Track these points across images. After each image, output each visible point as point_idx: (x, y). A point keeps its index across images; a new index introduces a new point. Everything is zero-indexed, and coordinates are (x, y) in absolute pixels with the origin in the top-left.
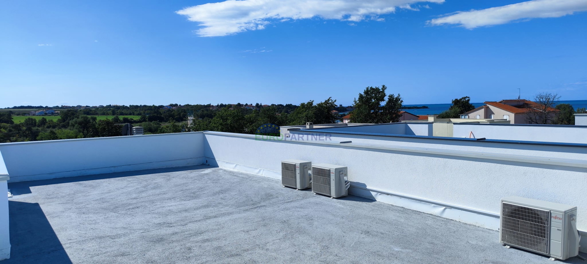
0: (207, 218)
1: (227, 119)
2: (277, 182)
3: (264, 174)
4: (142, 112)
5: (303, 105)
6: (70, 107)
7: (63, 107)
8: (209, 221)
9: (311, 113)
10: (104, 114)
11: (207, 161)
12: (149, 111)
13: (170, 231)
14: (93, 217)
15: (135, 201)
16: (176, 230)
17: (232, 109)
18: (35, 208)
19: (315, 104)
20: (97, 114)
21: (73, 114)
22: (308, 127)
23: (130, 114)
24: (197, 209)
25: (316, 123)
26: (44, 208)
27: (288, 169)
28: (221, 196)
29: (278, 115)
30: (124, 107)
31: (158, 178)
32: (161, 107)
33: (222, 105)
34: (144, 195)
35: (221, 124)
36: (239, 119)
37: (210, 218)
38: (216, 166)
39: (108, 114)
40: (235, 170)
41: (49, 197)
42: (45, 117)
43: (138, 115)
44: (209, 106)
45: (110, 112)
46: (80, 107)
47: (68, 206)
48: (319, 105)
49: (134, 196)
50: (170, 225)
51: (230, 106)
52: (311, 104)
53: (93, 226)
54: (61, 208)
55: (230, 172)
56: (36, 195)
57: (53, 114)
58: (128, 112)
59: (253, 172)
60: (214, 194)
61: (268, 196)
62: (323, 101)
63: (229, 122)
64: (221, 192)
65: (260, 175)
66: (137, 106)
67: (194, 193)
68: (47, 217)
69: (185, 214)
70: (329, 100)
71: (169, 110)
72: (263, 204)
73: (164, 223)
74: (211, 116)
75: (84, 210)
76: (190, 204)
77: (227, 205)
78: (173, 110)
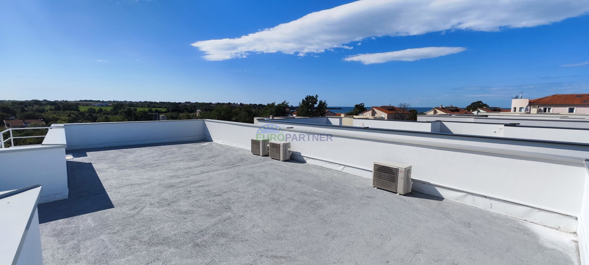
0: (202, 173)
1: (221, 112)
2: (248, 151)
3: (240, 146)
4: (167, 106)
5: (269, 105)
6: (119, 102)
7: (114, 101)
8: (203, 175)
9: (273, 110)
10: (142, 107)
11: (206, 138)
12: (172, 106)
13: (178, 180)
14: (128, 172)
15: (157, 162)
16: (182, 180)
17: (224, 106)
18: (89, 166)
19: (276, 104)
20: (137, 107)
21: (121, 106)
22: (271, 118)
23: (160, 107)
24: (197, 167)
25: (276, 116)
26: (95, 166)
27: (255, 143)
28: (213, 159)
29: (253, 110)
30: (155, 103)
31: (174, 148)
32: (180, 103)
33: (218, 103)
34: (163, 158)
35: (217, 115)
36: (229, 112)
37: (204, 173)
38: (211, 141)
39: (145, 107)
40: (223, 144)
41: (99, 159)
42: (102, 108)
43: (165, 108)
44: (210, 103)
45: (146, 105)
46: (126, 102)
47: (112, 165)
48: (278, 105)
49: (157, 159)
50: (178, 177)
51: (224, 104)
52: (273, 104)
53: (127, 178)
54: (107, 166)
55: (220, 145)
56: (90, 158)
57: (107, 106)
58: (158, 106)
59: (234, 145)
60: (209, 158)
61: (242, 160)
62: (281, 103)
63: (222, 114)
64: (213, 157)
65: (238, 147)
66: (164, 103)
67: (196, 157)
68: (97, 172)
69: (189, 170)
70: (284, 102)
71: (185, 106)
72: (238, 164)
73: (175, 176)
74: (211, 110)
75: (123, 167)
76: (192, 164)
77: (216, 165)
78: (187, 106)
